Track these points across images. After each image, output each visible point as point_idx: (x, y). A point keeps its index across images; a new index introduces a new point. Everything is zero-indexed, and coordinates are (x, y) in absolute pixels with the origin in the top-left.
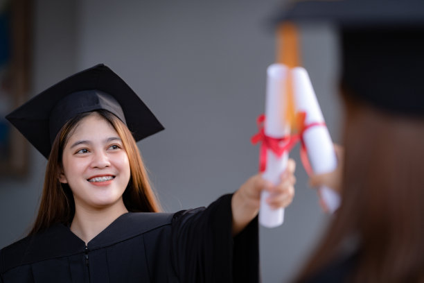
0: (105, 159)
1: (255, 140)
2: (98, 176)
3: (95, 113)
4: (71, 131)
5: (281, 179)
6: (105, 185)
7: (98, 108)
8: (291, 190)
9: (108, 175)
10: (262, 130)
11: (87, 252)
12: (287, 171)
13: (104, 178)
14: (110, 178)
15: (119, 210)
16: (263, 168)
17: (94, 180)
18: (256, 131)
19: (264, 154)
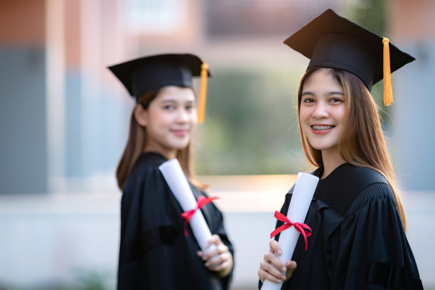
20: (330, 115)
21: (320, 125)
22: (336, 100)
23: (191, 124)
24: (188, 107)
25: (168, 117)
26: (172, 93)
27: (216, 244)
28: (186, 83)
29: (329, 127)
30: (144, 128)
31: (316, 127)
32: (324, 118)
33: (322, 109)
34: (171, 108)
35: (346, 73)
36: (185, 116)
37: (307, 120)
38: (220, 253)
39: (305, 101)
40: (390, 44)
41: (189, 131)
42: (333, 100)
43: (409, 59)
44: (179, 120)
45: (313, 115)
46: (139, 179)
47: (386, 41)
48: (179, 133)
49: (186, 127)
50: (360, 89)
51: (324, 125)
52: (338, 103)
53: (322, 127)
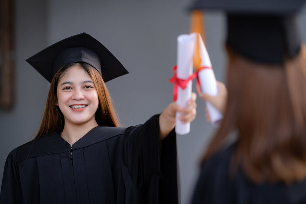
0: (81, 94)
1: (171, 81)
2: (76, 105)
3: (78, 64)
4: (63, 75)
5: (188, 105)
6: (80, 111)
7: (81, 61)
8: (195, 112)
9: (83, 105)
10: (176, 75)
11: (72, 151)
12: (191, 100)
13: (80, 106)
14: (84, 106)
15: (93, 125)
16: (175, 98)
17: (73, 107)
18: (172, 76)
19: (177, 89)
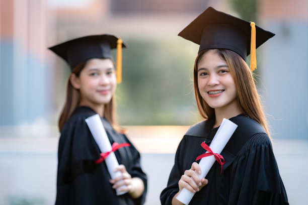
20: (221, 83)
21: (214, 91)
22: (223, 71)
23: (111, 85)
24: (108, 73)
25: (94, 82)
26: (96, 64)
27: (121, 171)
28: (105, 55)
29: (220, 91)
30: (78, 90)
31: (212, 93)
32: (216, 85)
33: (214, 79)
34: (96, 75)
35: (228, 51)
36: (106, 80)
37: (204, 88)
38: (124, 179)
39: (201, 75)
40: (256, 26)
41: (110, 90)
42: (221, 71)
43: (271, 35)
44: (102, 83)
45: (208, 84)
46: (71, 126)
47: (253, 24)
48: (103, 92)
49: (108, 88)
50: (239, 61)
51: (217, 90)
52: (225, 73)
53: (216, 92)
